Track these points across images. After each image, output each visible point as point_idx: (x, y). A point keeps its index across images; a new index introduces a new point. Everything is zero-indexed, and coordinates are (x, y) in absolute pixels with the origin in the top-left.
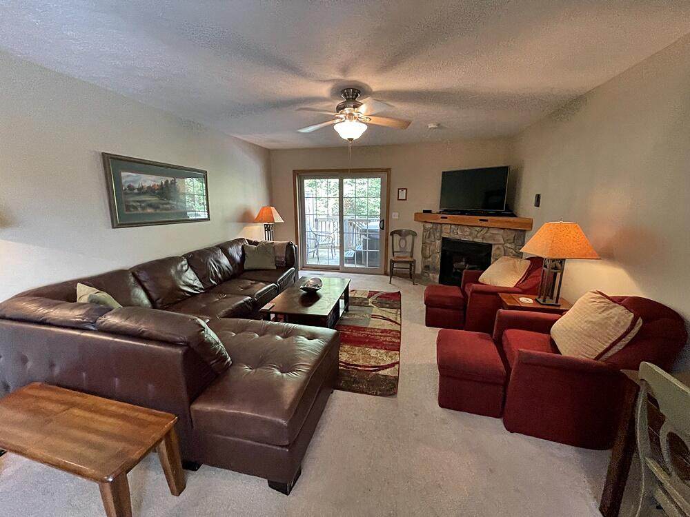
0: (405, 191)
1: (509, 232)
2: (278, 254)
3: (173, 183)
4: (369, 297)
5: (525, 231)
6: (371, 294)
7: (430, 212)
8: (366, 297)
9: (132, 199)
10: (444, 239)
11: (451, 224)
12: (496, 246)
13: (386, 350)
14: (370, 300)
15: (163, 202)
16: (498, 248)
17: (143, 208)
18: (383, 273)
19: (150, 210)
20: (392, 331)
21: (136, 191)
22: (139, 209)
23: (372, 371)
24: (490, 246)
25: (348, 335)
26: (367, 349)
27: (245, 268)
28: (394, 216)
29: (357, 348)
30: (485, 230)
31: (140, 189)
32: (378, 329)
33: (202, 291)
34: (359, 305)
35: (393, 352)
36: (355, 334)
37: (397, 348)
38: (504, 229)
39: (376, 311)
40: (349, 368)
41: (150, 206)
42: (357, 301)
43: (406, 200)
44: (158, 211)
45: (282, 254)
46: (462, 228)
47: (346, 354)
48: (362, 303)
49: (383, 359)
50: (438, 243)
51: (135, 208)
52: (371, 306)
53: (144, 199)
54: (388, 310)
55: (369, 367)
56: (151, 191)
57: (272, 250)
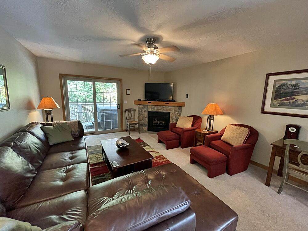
0: (129, 90)
1: (176, 107)
5: (181, 107)
7: (141, 100)
10: (149, 112)
11: (152, 105)
12: (171, 113)
16: (173, 114)
24: (169, 113)
27: (51, 144)
28: (125, 102)
30: (167, 107)
38: (174, 106)
43: (130, 94)
46: (157, 106)
50: (146, 114)
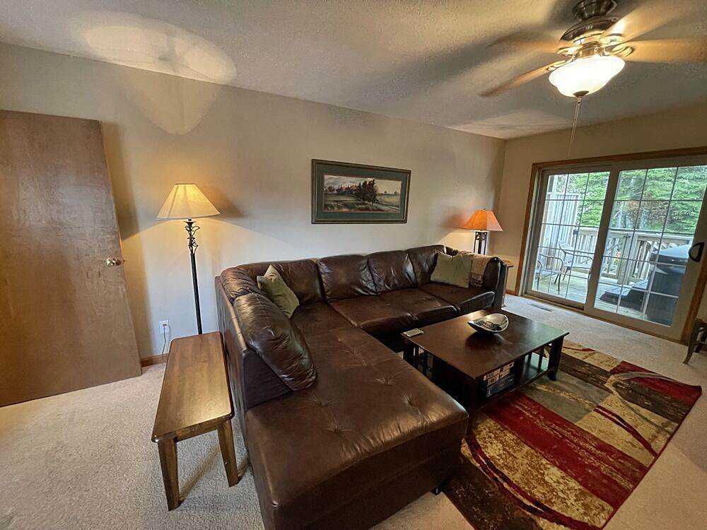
2: (475, 271)
3: (372, 184)
4: (614, 372)
6: (624, 368)
8: (608, 369)
9: (332, 199)
13: (585, 486)
14: (612, 377)
15: (358, 202)
17: (339, 207)
18: (679, 338)
19: (345, 210)
20: (624, 456)
21: (335, 192)
22: (336, 208)
23: (525, 507)
25: (526, 418)
26: (544, 461)
27: (432, 279)
29: (526, 448)
31: (340, 190)
32: (596, 439)
33: (373, 294)
34: (584, 378)
35: (598, 502)
36: (539, 423)
37: (616, 498)
39: (614, 402)
40: (489, 473)
41: (346, 205)
42: (583, 370)
44: (353, 211)
45: (479, 271)
47: (500, 446)
48: (593, 376)
49: (563, 501)
51: (332, 207)
52: (607, 390)
53: (342, 199)
54: (644, 412)
55: (524, 495)
56: (348, 192)
57: (468, 265)
